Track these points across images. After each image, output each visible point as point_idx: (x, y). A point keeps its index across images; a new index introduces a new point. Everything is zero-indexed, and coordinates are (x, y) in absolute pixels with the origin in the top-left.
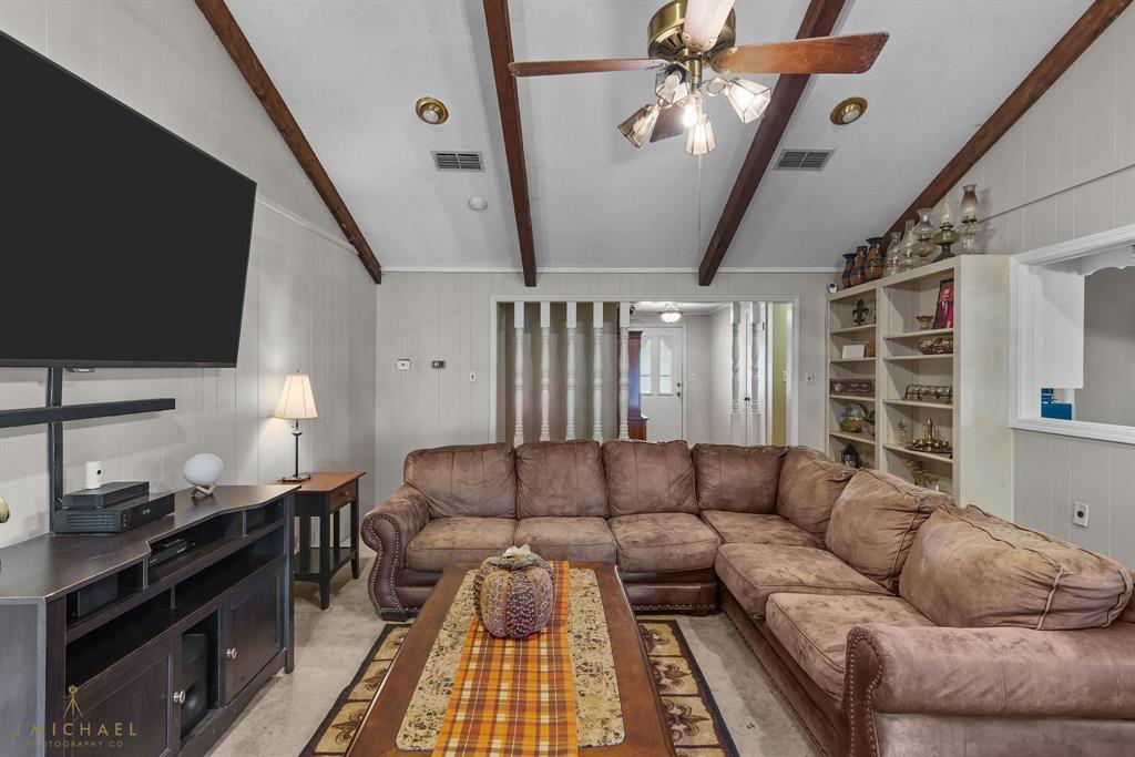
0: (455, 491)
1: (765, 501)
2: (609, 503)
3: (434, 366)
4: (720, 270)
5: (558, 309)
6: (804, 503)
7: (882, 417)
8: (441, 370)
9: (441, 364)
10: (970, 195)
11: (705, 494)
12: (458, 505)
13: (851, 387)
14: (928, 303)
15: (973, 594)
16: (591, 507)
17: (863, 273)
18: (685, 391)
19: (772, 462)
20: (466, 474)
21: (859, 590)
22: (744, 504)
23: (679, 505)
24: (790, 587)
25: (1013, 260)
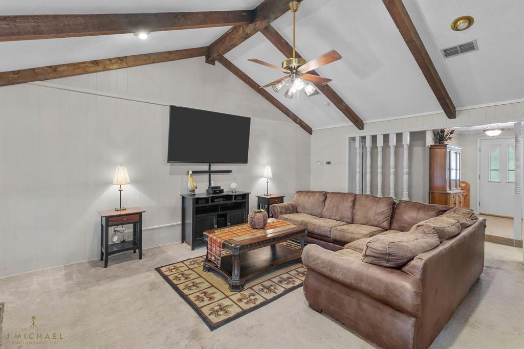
2: (352, 217)
5: (374, 138)
9: (329, 163)
16: (344, 218)
23: (379, 224)
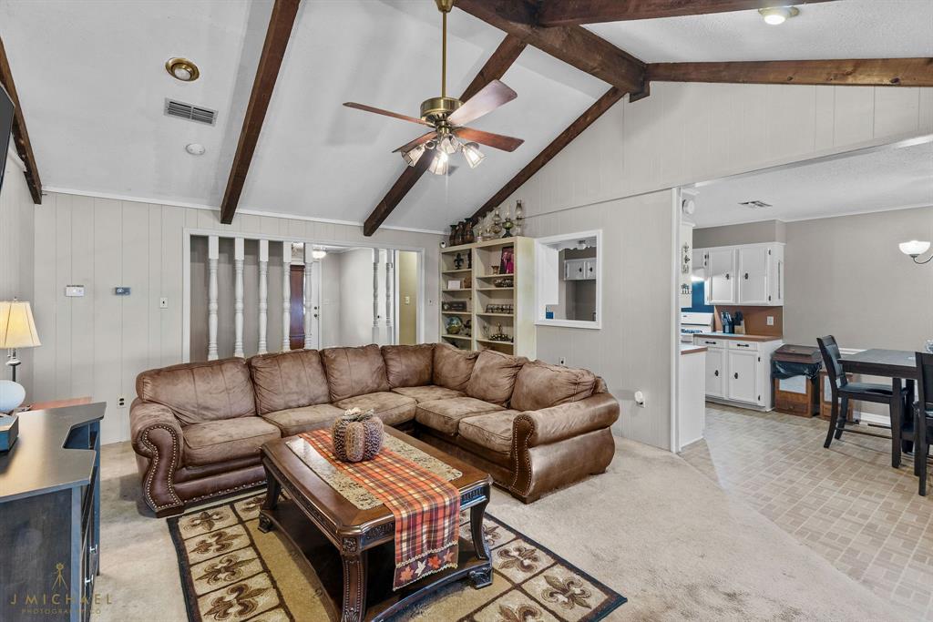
0: (200, 401)
1: (426, 377)
2: (330, 393)
3: (117, 293)
4: (381, 226)
5: (252, 246)
6: (452, 374)
7: (475, 323)
8: (125, 297)
9: (126, 291)
10: (519, 205)
11: (391, 378)
12: (205, 413)
13: (454, 306)
14: (496, 258)
15: (549, 395)
16: (319, 398)
17: (463, 238)
18: (320, 313)
19: (428, 353)
20: (209, 386)
21: (496, 410)
22: (415, 381)
23: (379, 387)
24: (467, 415)
25: (536, 240)
